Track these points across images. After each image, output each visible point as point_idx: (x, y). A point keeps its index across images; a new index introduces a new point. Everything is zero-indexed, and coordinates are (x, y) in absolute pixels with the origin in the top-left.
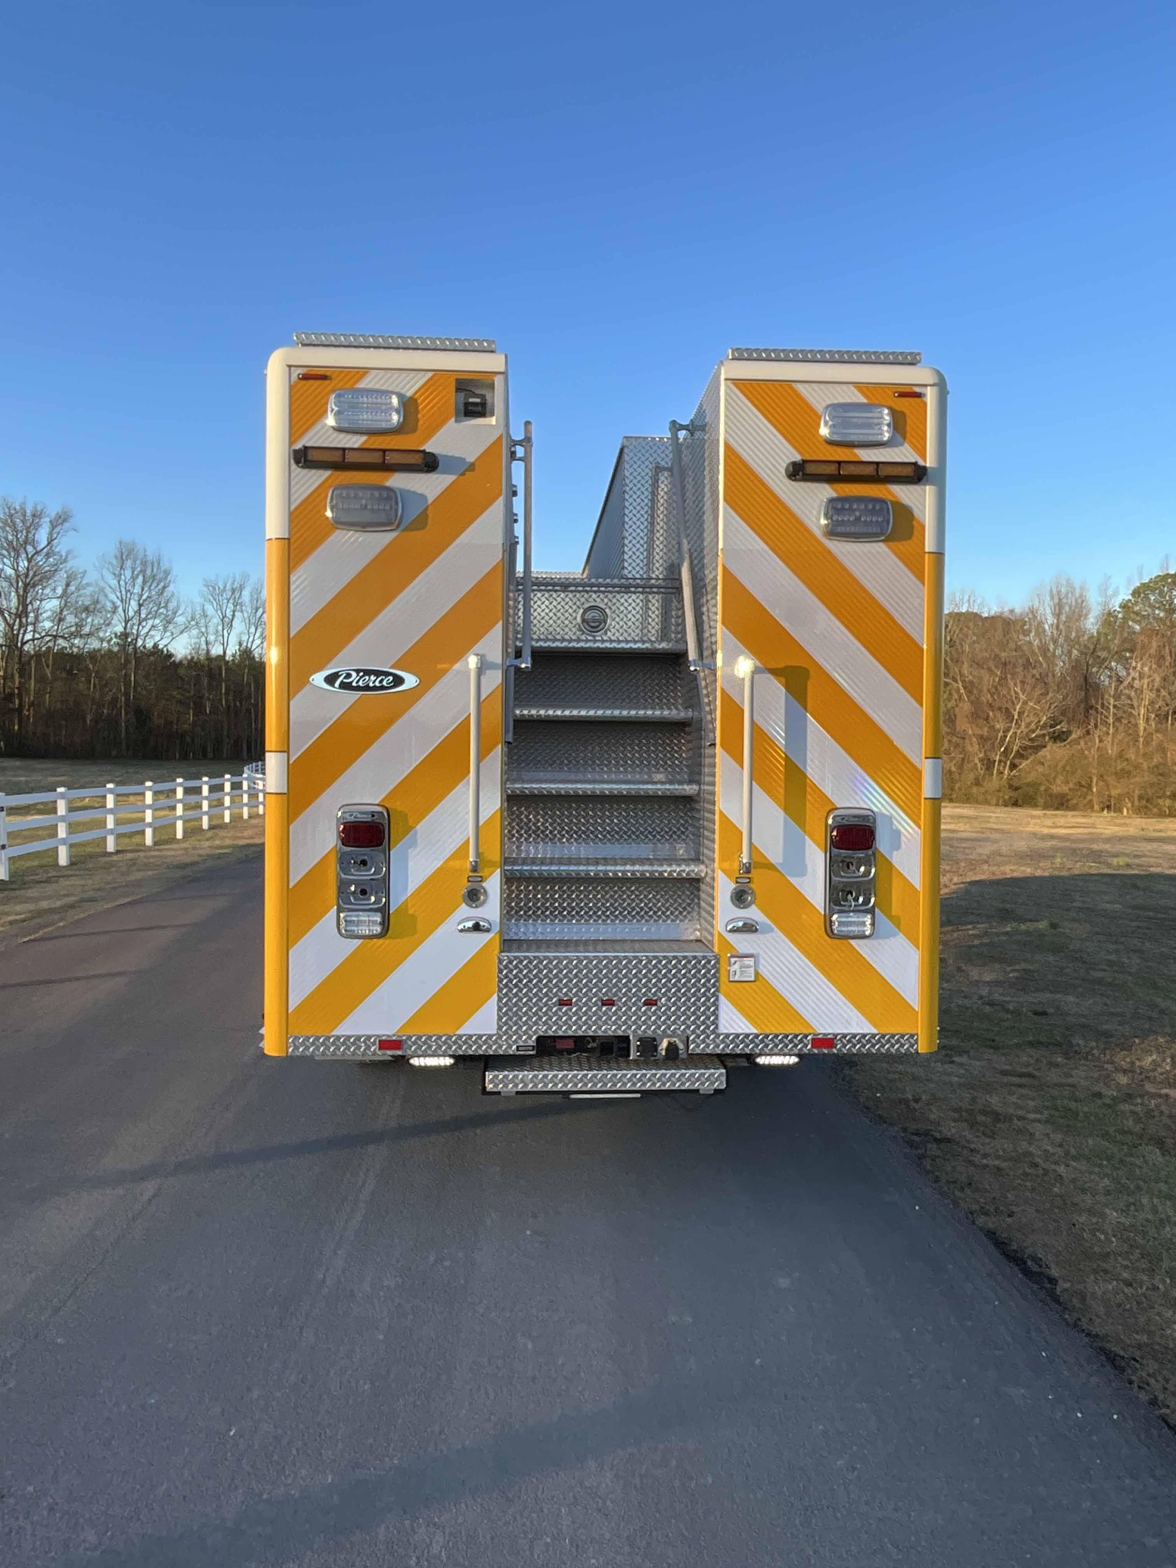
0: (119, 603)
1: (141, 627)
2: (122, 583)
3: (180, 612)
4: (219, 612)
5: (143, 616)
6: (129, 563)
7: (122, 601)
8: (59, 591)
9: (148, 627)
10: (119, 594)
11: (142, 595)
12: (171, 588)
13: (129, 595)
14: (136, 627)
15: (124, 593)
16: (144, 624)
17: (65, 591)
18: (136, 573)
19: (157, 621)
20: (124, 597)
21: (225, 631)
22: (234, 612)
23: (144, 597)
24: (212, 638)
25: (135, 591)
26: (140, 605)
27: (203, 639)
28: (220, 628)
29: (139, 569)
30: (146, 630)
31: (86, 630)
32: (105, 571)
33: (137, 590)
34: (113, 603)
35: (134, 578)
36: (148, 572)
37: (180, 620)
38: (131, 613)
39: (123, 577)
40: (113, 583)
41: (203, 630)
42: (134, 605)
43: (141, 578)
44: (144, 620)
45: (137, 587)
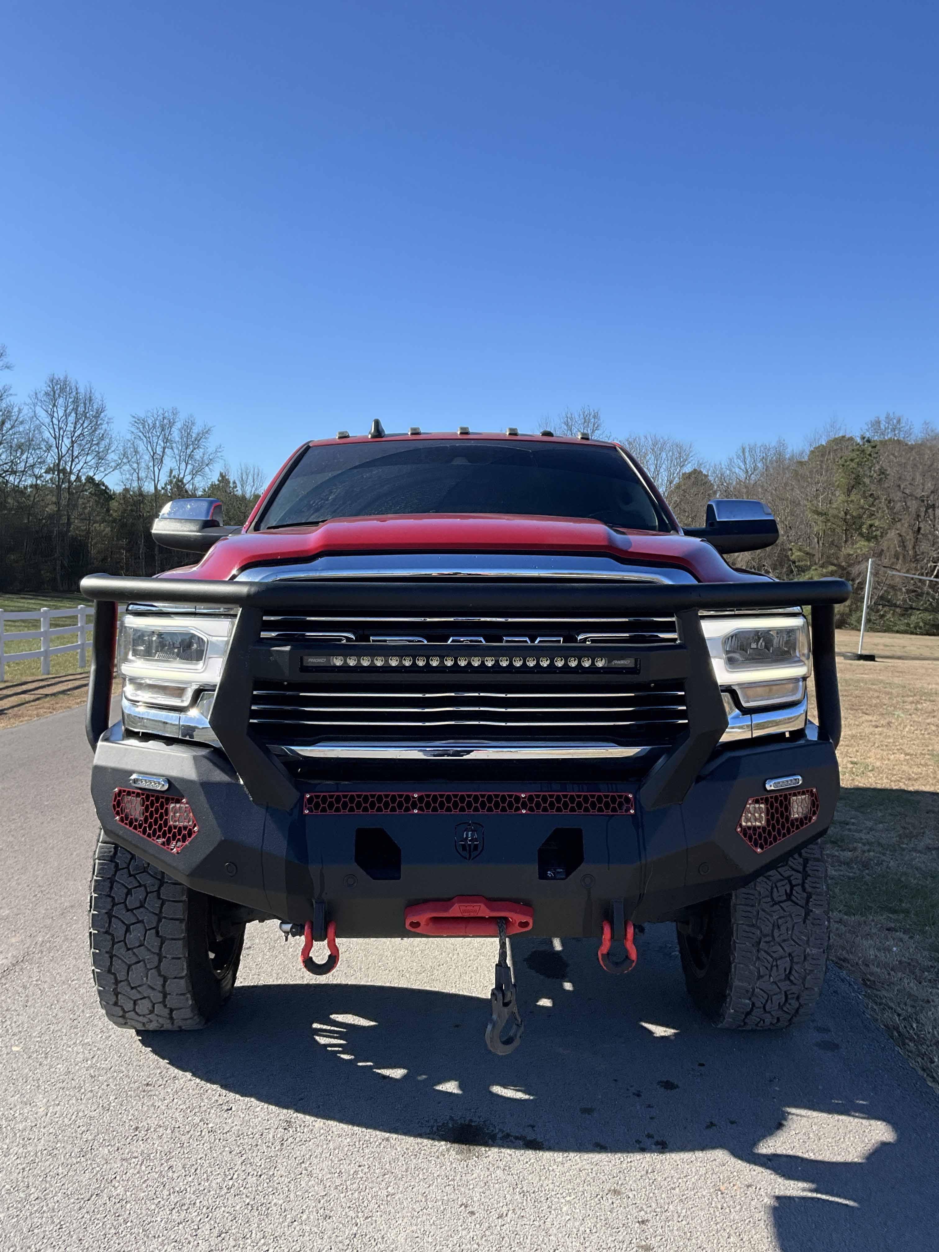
0: (52, 440)
1: (75, 462)
2: (55, 421)
3: (113, 449)
4: (150, 448)
5: (76, 454)
6: (61, 401)
7: (55, 438)
9: (81, 464)
10: (52, 432)
11: (74, 432)
12: (104, 426)
13: (61, 433)
14: (69, 464)
15: (57, 430)
16: (77, 460)
18: (68, 411)
19: (89, 458)
20: (57, 434)
21: (156, 468)
22: (164, 448)
23: (76, 435)
24: (142, 474)
25: (68, 428)
26: (73, 442)
27: (135, 475)
28: (151, 464)
29: (71, 407)
30: (78, 467)
31: (21, 467)
32: (38, 410)
33: (70, 427)
34: (46, 440)
35: (67, 415)
36: (81, 409)
37: (112, 456)
38: (64, 452)
39: (55, 414)
41: (135, 466)
42: (67, 442)
43: (73, 414)
44: (77, 457)
45: (69, 424)
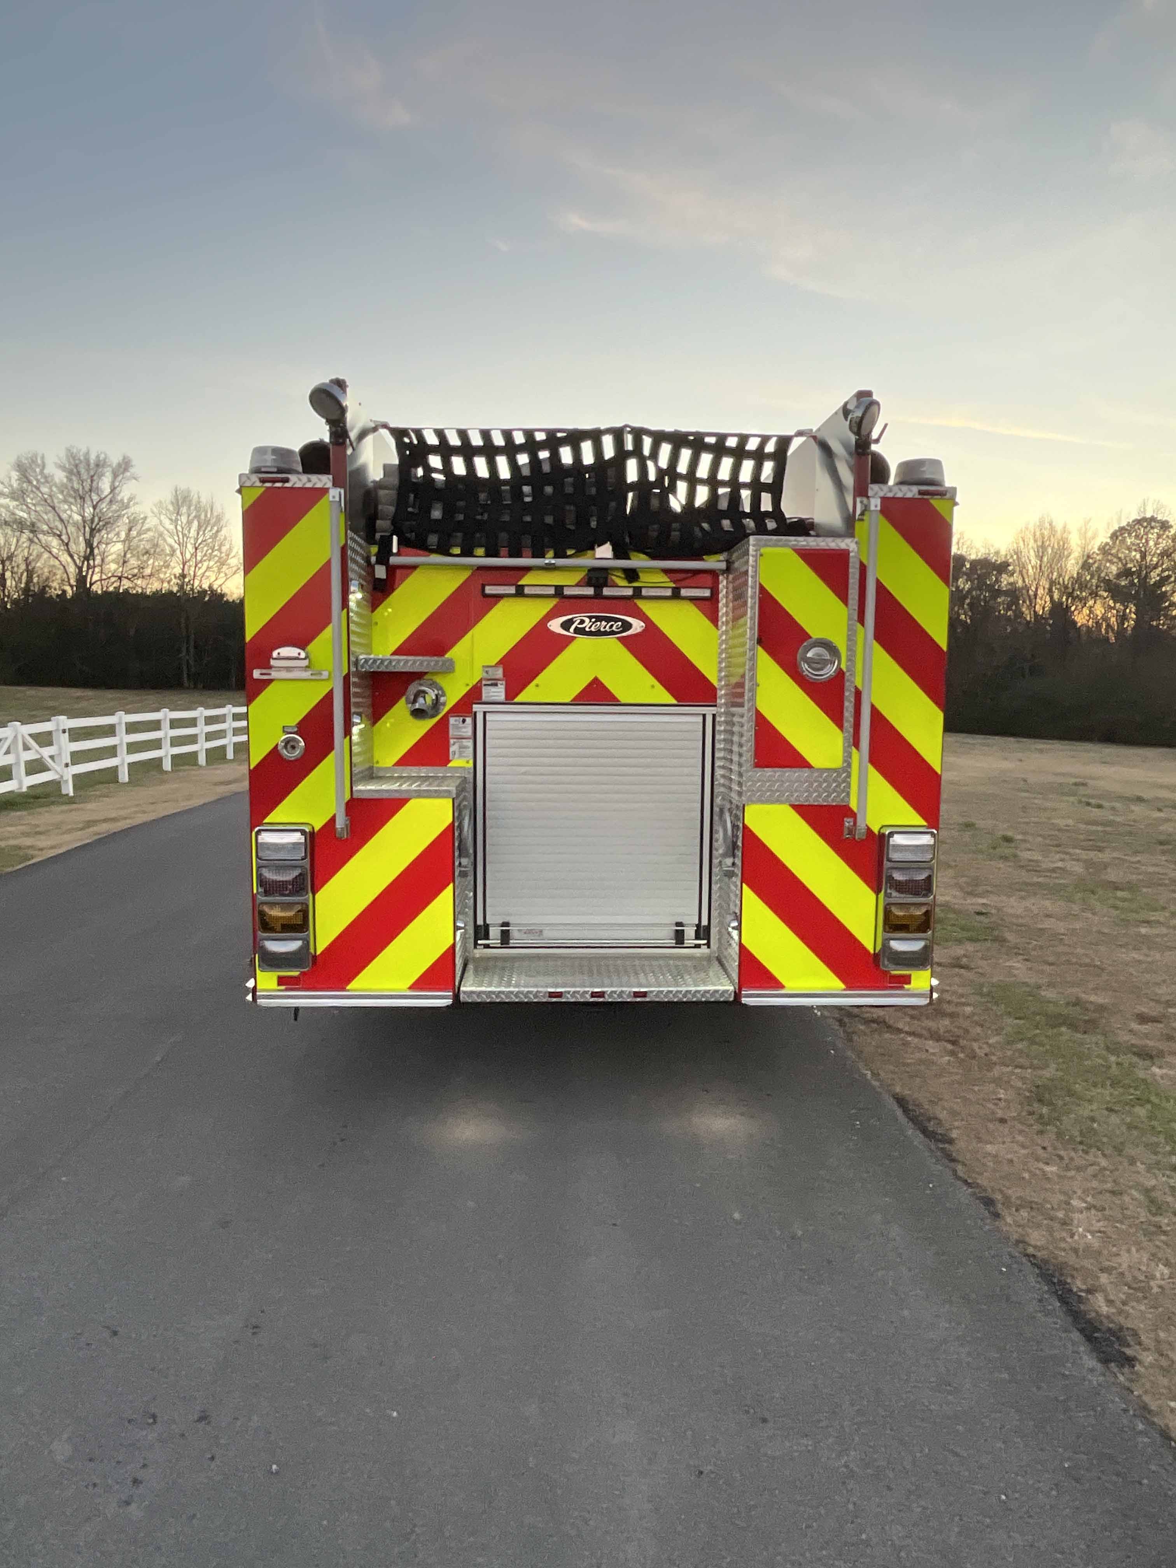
0: (176, 546)
1: (197, 569)
2: (179, 528)
3: (232, 555)
5: (199, 558)
6: (184, 510)
7: (179, 544)
8: (123, 535)
9: (204, 568)
10: (176, 538)
11: (197, 539)
12: (224, 532)
13: (185, 539)
14: (193, 569)
15: (181, 536)
16: (200, 565)
17: (128, 535)
18: (191, 518)
19: (212, 563)
20: (181, 541)
23: (199, 541)
25: (191, 535)
26: (196, 549)
29: (194, 514)
30: (201, 571)
31: (148, 571)
32: (163, 517)
33: (193, 533)
34: (171, 547)
35: (190, 523)
36: (203, 517)
38: (188, 556)
39: (179, 522)
40: (172, 527)
42: (190, 548)
43: (196, 523)
44: (201, 561)
45: (192, 531)
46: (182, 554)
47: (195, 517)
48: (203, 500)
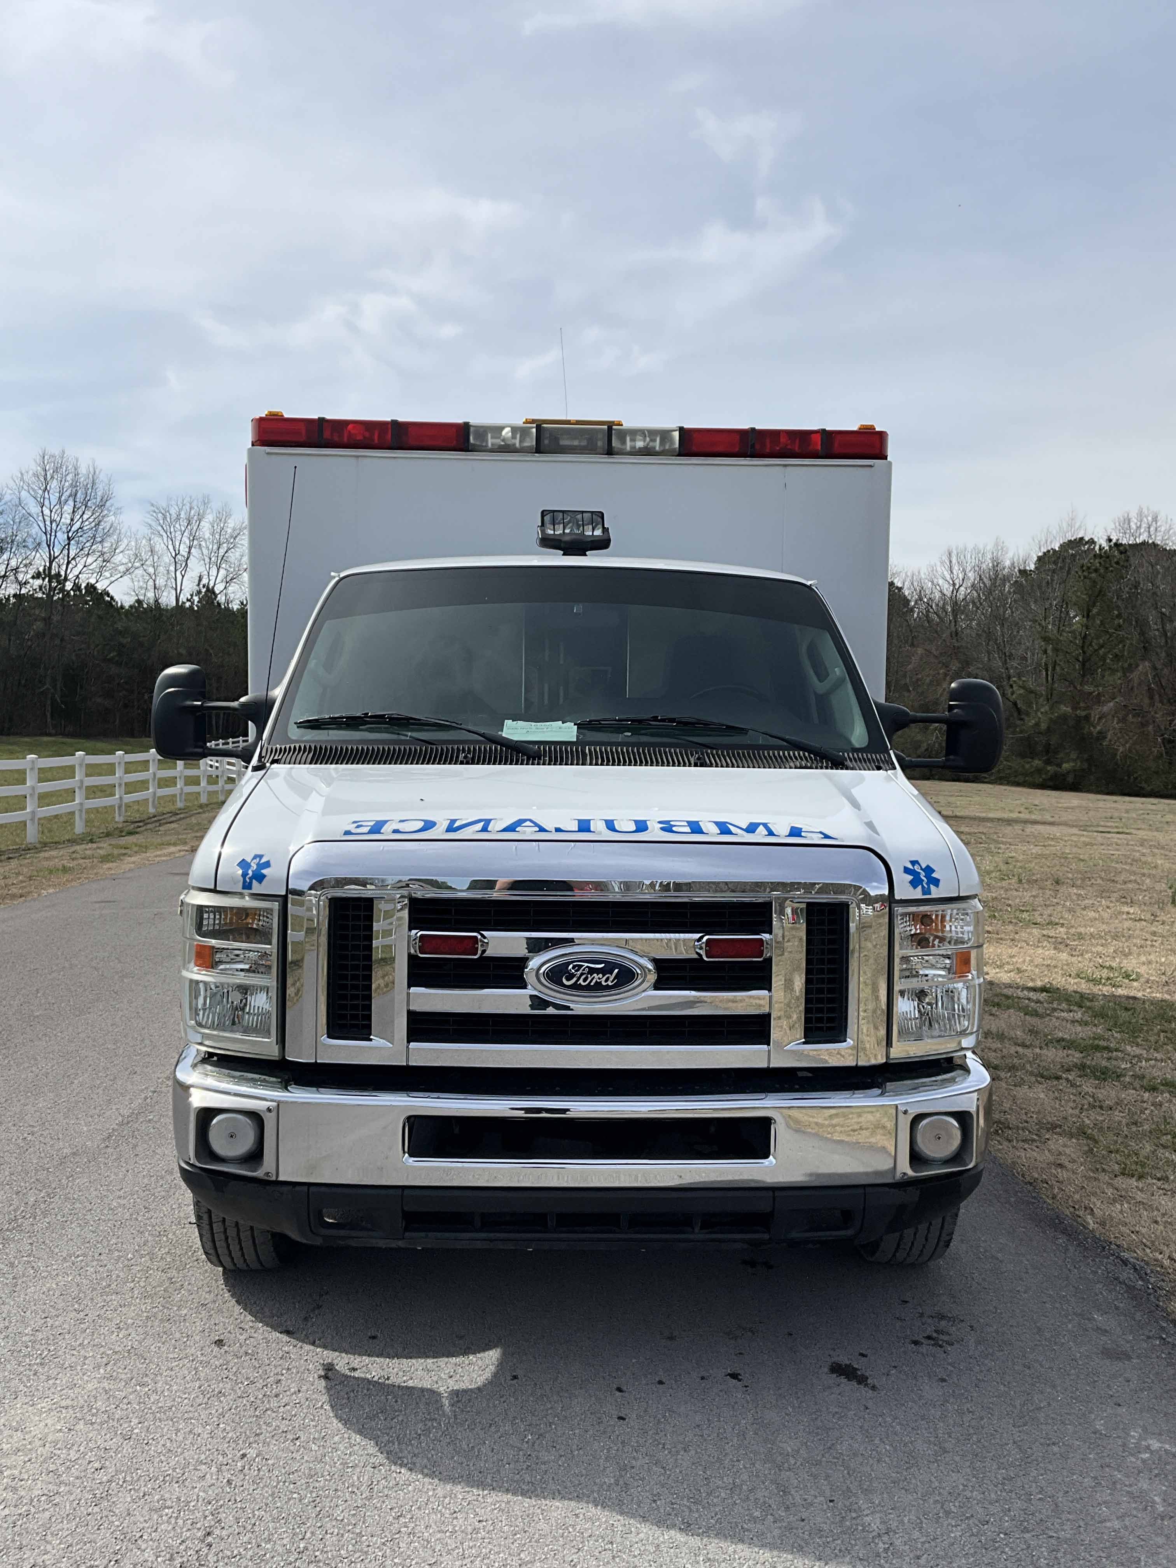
1: (70, 566)
2: (47, 512)
3: (121, 548)
4: (171, 547)
5: (73, 554)
6: (54, 485)
7: (45, 533)
9: (80, 567)
10: (42, 525)
11: (71, 525)
12: (112, 518)
13: (54, 526)
14: (64, 567)
15: (48, 523)
16: (73, 562)
18: (63, 498)
19: (90, 560)
20: (49, 529)
21: (178, 573)
22: (190, 548)
23: (74, 529)
24: (161, 582)
25: (63, 520)
26: (68, 539)
27: (151, 583)
28: (172, 568)
29: (68, 493)
30: (76, 572)
33: (66, 519)
35: (62, 503)
36: (80, 496)
37: (120, 558)
38: (57, 551)
39: (47, 503)
41: (151, 570)
43: (70, 502)
44: (74, 558)
45: (65, 515)
46: (49, 546)
47: (70, 495)
48: (83, 470)
